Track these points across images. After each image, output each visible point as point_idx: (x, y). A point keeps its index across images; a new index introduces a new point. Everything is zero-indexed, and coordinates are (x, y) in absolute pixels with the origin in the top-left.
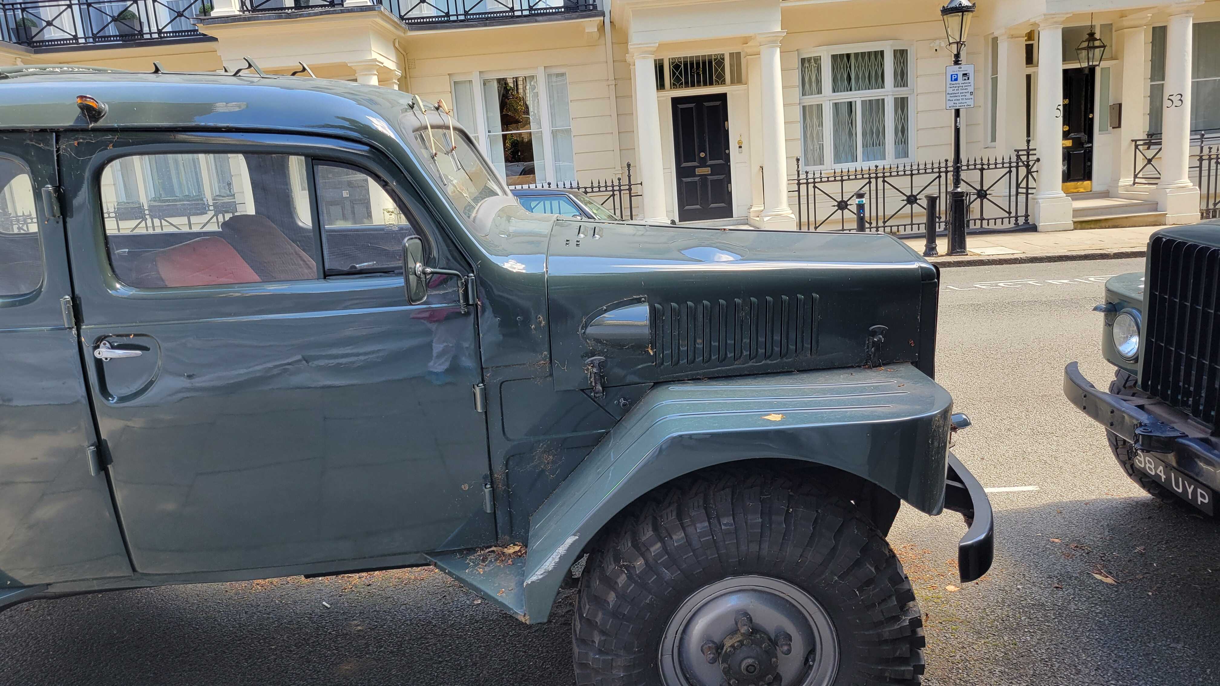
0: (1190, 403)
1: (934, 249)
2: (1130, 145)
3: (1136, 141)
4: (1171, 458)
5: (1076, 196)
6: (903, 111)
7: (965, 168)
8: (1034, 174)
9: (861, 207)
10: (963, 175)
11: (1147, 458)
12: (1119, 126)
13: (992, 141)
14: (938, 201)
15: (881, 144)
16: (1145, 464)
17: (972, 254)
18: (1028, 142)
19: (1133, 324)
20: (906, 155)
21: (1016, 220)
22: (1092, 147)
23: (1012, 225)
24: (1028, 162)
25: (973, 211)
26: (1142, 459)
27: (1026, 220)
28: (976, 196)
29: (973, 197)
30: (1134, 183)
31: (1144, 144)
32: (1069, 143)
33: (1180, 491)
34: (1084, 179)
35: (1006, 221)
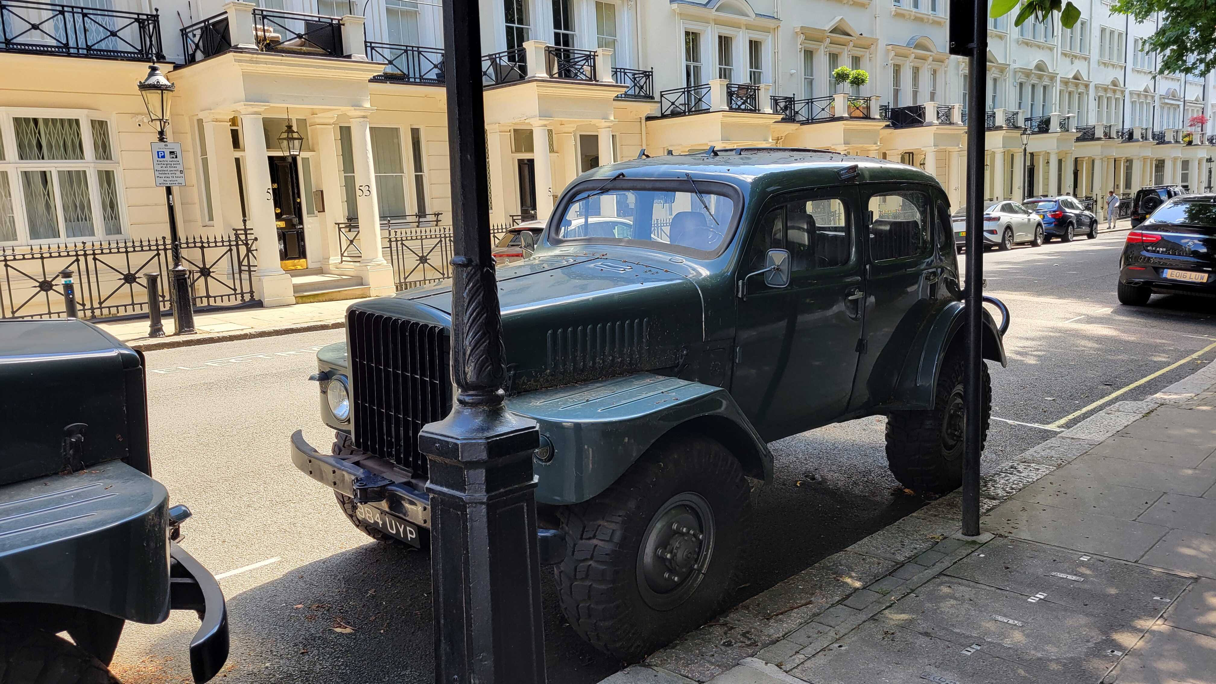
0: (394, 453)
1: (160, 329)
2: (335, 227)
3: (339, 224)
4: (384, 505)
5: (295, 273)
6: (109, 184)
7: (185, 246)
8: (254, 252)
9: (69, 288)
10: (184, 253)
11: (366, 509)
12: (324, 211)
13: (210, 220)
14: (159, 280)
15: (88, 218)
16: (365, 514)
17: (201, 332)
18: (245, 221)
19: (343, 389)
20: (119, 232)
21: (242, 297)
22: (303, 229)
23: (239, 302)
24: (247, 241)
25: (198, 289)
26: (363, 511)
27: (252, 296)
28: (199, 274)
29: (197, 275)
30: (342, 262)
31: (346, 227)
32: (282, 224)
33: (394, 532)
34: (299, 258)
35: (232, 297)
